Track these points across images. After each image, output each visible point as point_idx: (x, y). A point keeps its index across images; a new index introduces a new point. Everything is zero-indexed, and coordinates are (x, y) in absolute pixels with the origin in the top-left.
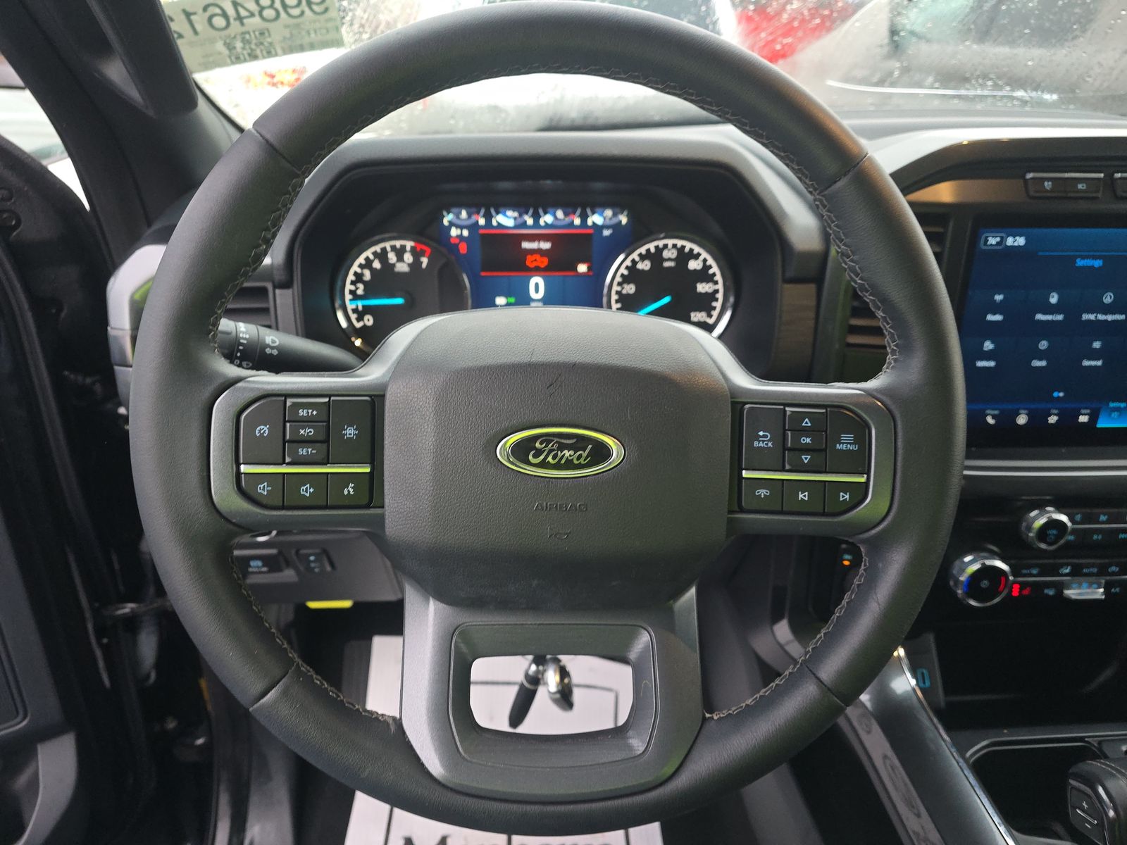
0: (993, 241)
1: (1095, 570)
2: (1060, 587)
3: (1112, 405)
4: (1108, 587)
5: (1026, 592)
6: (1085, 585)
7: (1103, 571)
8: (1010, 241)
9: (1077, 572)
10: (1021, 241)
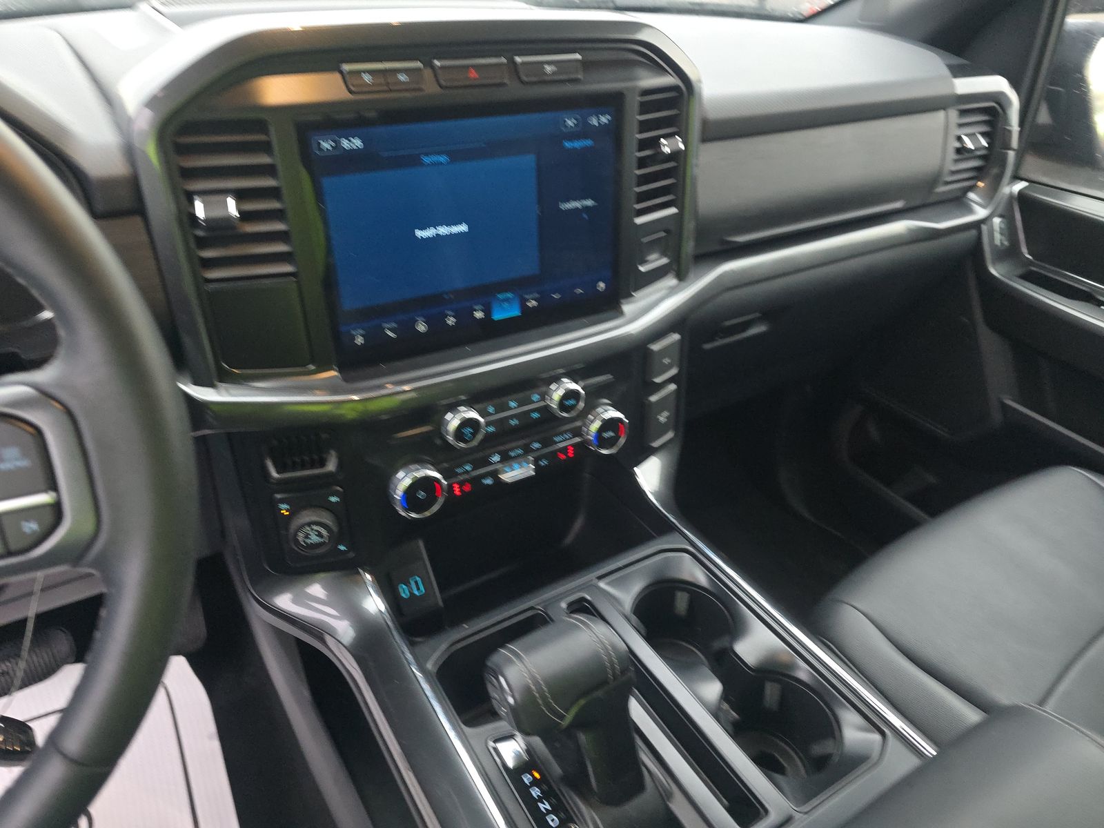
0: (326, 145)
1: (520, 451)
2: (494, 474)
3: (500, 296)
4: (536, 463)
5: (467, 488)
6: (516, 466)
7: (527, 450)
8: (345, 144)
9: (506, 458)
10: (357, 143)
